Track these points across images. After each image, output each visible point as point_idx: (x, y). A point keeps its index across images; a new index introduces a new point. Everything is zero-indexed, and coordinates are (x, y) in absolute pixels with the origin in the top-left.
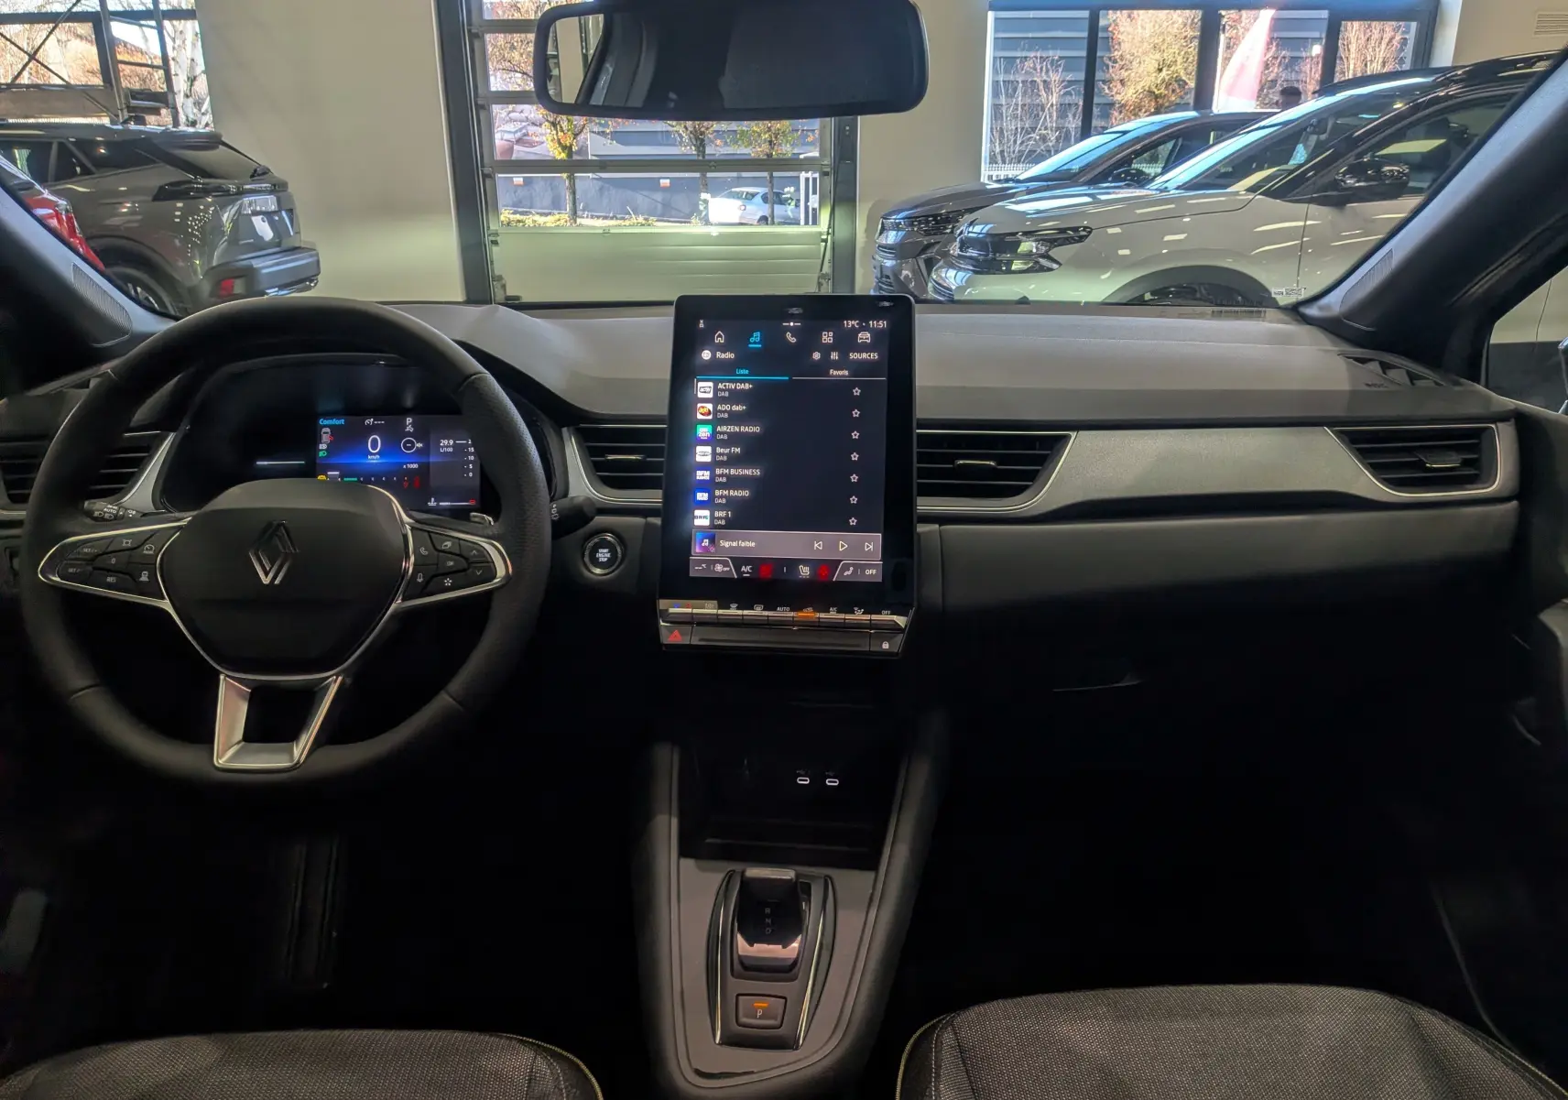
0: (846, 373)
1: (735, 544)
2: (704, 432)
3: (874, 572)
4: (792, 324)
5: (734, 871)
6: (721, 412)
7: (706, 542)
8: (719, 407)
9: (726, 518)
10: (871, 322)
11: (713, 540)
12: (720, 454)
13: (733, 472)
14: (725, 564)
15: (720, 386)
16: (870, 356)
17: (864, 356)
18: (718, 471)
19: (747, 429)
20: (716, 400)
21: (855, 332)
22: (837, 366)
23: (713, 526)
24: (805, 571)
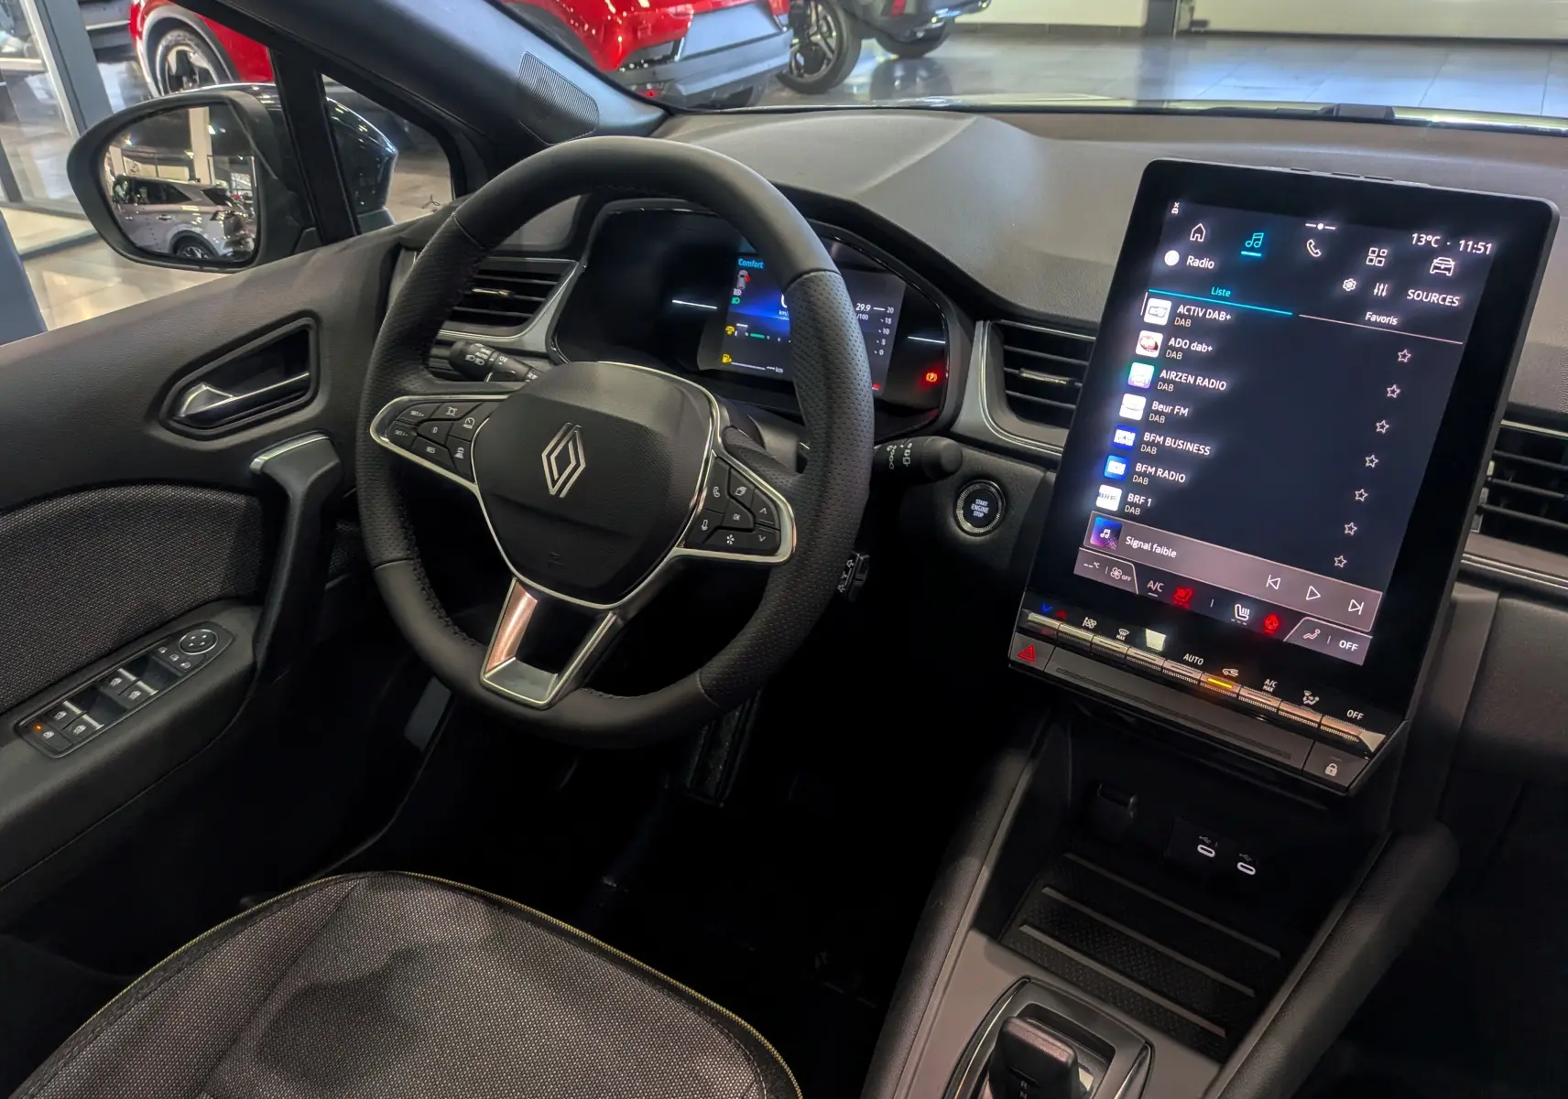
0: (1394, 321)
1: (1146, 547)
2: (1141, 374)
3: (1354, 647)
4: (1321, 226)
5: (1028, 978)
6: (1173, 349)
7: (1107, 534)
8: (1172, 342)
9: (1143, 506)
10: (1463, 242)
11: (1117, 532)
12: (1157, 412)
13: (1169, 442)
14: (1126, 570)
15: (1181, 309)
16: (1444, 300)
17: (1435, 298)
18: (1147, 437)
19: (1206, 383)
20: (1170, 330)
21: (1429, 253)
22: (1382, 306)
23: (1121, 513)
24: (1243, 614)
